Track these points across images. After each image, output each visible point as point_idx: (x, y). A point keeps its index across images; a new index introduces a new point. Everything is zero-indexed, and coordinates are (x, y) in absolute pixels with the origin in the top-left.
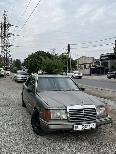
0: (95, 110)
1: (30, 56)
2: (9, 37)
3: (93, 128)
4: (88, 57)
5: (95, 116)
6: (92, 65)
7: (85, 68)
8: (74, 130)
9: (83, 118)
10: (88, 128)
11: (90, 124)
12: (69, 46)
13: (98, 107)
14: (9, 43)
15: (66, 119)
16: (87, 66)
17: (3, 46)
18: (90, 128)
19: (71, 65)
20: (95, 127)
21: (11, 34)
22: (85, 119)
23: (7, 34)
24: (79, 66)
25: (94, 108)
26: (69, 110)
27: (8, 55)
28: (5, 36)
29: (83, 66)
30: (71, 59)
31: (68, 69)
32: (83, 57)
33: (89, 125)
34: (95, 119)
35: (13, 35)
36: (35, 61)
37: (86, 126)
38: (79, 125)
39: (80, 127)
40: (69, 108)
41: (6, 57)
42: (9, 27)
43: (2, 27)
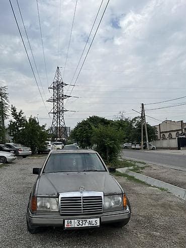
0: (101, 199)
1: (80, 124)
2: (63, 99)
3: (95, 225)
4: (174, 122)
5: (101, 209)
6: (180, 132)
7: (171, 137)
8: (66, 226)
9: (81, 210)
10: (87, 225)
11: (91, 220)
12: (143, 107)
13: (110, 195)
14: (63, 108)
15: (57, 211)
16: (174, 134)
17: (56, 111)
18: (90, 225)
19: (147, 134)
20: (98, 224)
21: (66, 96)
22: (83, 212)
23: (61, 96)
24: (162, 134)
25: (101, 197)
26: (62, 198)
27: (62, 123)
28: (58, 99)
29: (167, 135)
30: (147, 125)
31: (142, 139)
32: (166, 122)
33: (88, 220)
34: (101, 213)
35: (68, 96)
36: (85, 130)
37: (84, 222)
38: (73, 221)
39: (74, 223)
40: (61, 196)
41: (58, 126)
42: (63, 87)
43: (54, 88)
